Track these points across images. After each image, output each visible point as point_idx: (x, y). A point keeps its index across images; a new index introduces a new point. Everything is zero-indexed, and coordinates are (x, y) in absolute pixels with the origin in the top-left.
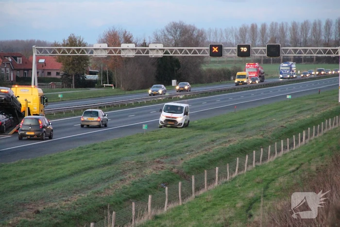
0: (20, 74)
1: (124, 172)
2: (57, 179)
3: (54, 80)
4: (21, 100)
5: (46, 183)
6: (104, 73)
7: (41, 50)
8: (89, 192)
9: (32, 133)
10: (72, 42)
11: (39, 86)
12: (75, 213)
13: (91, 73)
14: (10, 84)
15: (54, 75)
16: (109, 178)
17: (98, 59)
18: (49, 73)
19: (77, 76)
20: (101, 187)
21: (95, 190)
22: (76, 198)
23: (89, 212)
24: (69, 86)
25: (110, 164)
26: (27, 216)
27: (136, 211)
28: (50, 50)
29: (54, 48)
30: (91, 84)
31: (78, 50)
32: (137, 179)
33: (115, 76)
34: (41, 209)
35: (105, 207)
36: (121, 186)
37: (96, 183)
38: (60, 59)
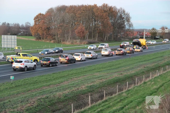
0: (141, 36)
1: (165, 59)
2: (149, 60)
3: (149, 38)
4: (141, 42)
5: (146, 61)
6: (161, 36)
7: (146, 31)
8: (157, 63)
9: (129, 52)
10: (153, 29)
11: (145, 39)
12: (153, 68)
13: (157, 36)
14: (139, 39)
15: (149, 37)
16: (161, 60)
17: (159, 33)
18: (148, 36)
19: (154, 37)
20: (159, 62)
21: (158, 63)
22: (153, 64)
23: (156, 68)
24: (152, 39)
25: (161, 57)
26: (142, 68)
27: (168, 68)
28: (148, 31)
29: (149, 31)
30: (157, 39)
31: (155, 31)
32: (168, 61)
33: (163, 37)
34: (145, 66)
35: (160, 67)
36: (164, 62)
37: (158, 61)
38: (150, 33)
